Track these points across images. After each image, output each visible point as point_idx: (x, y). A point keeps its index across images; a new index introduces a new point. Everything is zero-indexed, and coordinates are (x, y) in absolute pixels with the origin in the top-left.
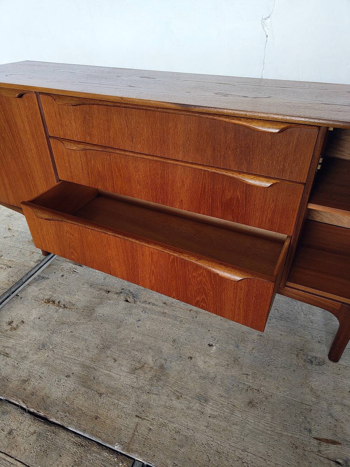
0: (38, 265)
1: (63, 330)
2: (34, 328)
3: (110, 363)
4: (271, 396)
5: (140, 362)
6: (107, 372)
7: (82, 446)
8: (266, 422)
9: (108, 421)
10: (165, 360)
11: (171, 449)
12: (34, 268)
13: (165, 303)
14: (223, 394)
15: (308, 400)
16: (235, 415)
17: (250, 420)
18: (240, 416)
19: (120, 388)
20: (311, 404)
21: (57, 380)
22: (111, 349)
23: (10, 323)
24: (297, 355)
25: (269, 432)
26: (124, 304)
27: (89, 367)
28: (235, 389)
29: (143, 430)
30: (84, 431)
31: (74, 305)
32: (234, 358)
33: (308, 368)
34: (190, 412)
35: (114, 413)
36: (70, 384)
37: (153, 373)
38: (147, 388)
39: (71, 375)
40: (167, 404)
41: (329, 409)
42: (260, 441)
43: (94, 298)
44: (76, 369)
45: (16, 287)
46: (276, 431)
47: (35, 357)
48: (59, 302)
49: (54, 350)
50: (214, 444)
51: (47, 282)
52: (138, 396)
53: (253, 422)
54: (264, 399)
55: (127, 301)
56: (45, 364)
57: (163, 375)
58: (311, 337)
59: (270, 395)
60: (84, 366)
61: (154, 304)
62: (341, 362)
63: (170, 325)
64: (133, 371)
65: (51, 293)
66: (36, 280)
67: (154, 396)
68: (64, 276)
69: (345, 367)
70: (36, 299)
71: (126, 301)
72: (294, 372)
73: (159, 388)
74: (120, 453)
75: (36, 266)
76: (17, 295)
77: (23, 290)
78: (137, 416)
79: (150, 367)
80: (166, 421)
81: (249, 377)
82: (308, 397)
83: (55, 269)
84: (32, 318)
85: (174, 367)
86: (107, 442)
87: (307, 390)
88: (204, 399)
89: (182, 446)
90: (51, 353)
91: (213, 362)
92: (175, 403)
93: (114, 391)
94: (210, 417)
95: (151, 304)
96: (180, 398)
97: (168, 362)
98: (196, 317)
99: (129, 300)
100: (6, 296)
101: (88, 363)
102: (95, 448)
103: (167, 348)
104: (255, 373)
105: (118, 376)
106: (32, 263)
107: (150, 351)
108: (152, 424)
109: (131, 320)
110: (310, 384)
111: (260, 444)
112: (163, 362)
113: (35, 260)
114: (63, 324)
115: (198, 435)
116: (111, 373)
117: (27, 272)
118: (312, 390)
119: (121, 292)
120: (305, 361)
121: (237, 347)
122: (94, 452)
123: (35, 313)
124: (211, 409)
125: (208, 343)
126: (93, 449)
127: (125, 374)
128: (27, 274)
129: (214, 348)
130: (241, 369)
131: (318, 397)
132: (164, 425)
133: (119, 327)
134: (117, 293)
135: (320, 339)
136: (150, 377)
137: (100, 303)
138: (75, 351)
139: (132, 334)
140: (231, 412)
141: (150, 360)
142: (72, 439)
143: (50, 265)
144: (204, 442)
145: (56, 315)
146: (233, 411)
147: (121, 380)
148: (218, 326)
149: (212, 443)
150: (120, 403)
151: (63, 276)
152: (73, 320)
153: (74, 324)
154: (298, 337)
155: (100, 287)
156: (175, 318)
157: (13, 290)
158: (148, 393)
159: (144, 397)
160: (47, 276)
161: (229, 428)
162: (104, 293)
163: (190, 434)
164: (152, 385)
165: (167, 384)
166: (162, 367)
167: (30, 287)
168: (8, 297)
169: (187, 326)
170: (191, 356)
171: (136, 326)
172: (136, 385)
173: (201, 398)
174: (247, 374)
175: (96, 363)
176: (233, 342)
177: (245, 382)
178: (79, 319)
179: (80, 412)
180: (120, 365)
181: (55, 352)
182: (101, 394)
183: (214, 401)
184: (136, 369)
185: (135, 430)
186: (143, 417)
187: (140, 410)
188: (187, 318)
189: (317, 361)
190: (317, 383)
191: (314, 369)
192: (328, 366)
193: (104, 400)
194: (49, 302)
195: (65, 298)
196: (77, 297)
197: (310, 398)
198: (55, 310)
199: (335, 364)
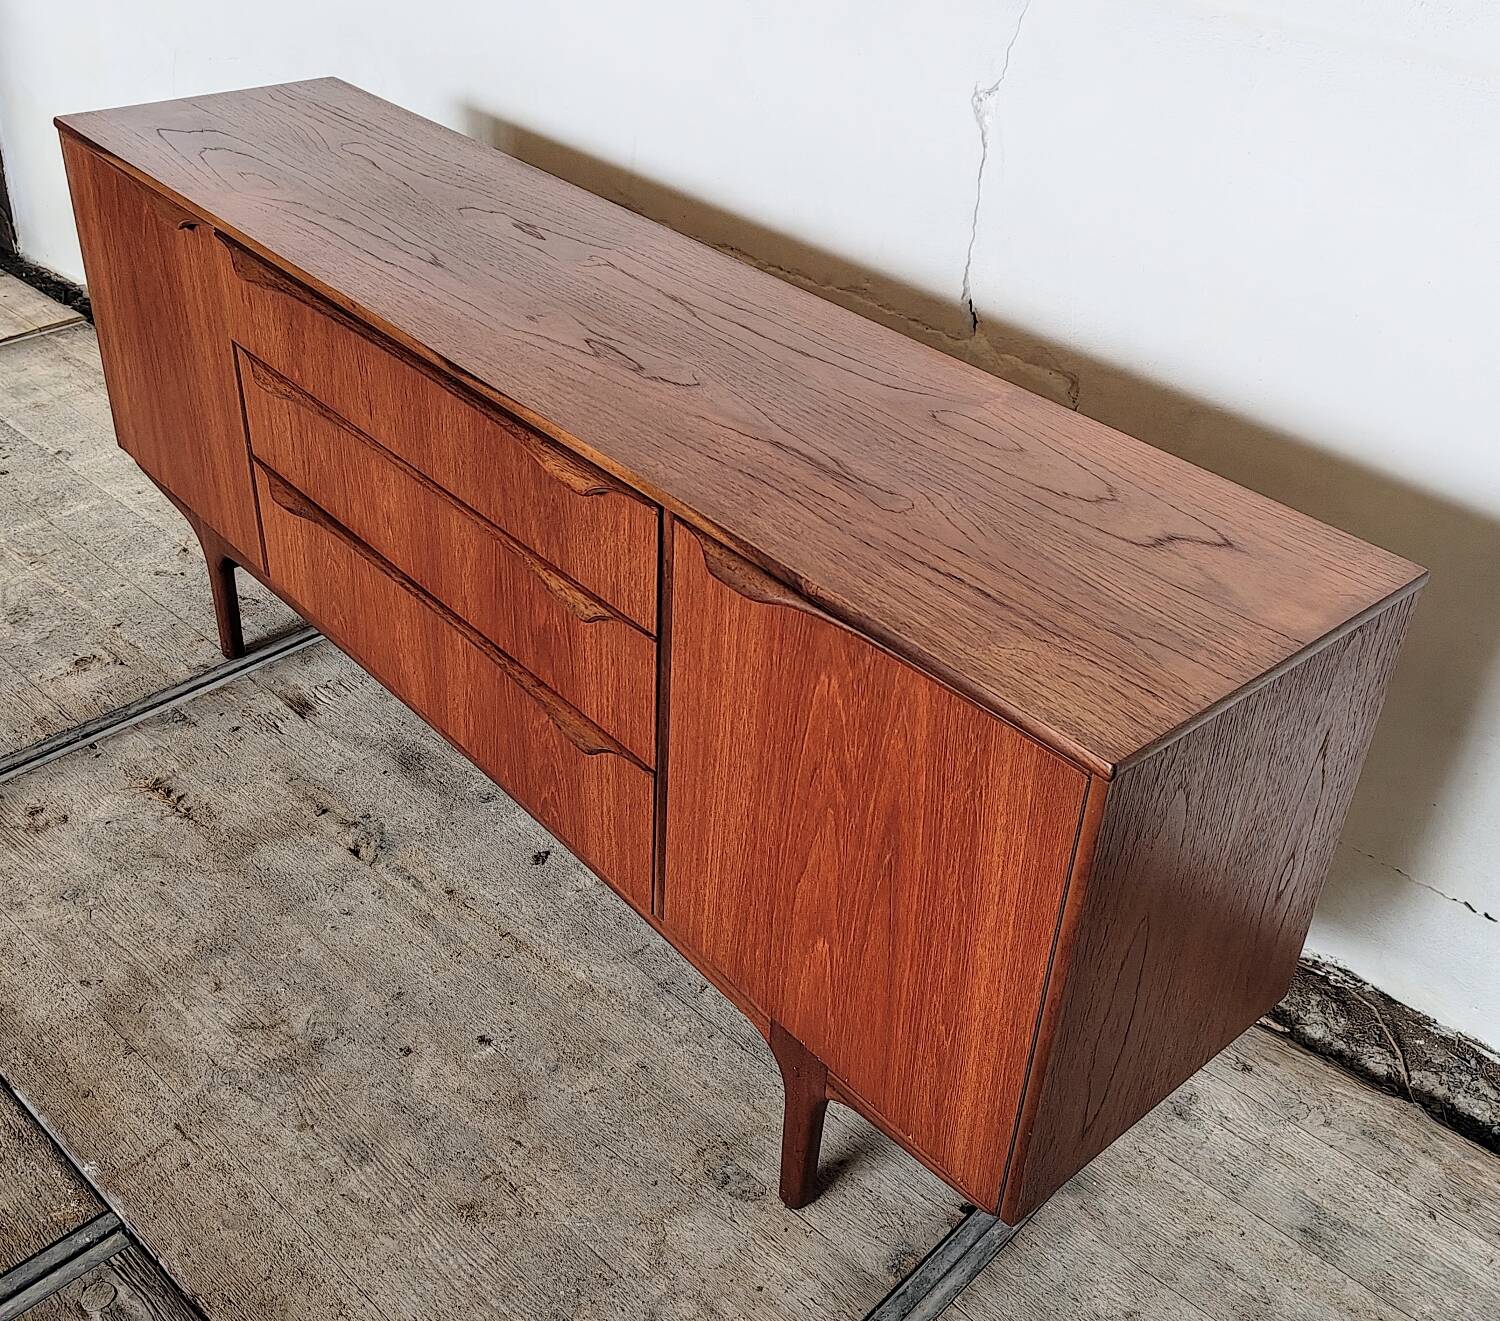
0: (194, 679)
1: (147, 872)
2: (81, 841)
3: (203, 990)
4: (537, 1214)
5: (273, 1013)
6: (179, 1007)
7: (21, 1137)
8: (471, 1262)
9: (106, 1112)
10: (341, 1032)
11: (202, 1220)
12: (175, 686)
13: (450, 892)
14: (417, 1160)
15: (627, 1261)
16: (407, 1218)
17: (433, 1241)
18: (417, 1224)
19: (185, 1053)
20: (625, 1271)
21: (56, 982)
22: (228, 959)
23: (35, 812)
24: (701, 1152)
25: (458, 1284)
26: (339, 855)
27: (146, 981)
28: (458, 1164)
29: (170, 1160)
30: (43, 1109)
31: (211, 815)
32: (522, 1094)
33: (700, 1193)
34: (305, 1166)
35: (130, 1102)
36: (81, 1001)
37: (284, 1050)
38: (247, 1078)
39: (94, 981)
40: (266, 1131)
42: (419, 1290)
43: (277, 815)
44: (115, 974)
45: (104, 723)
46: (479, 1289)
47: (41, 913)
48: (180, 798)
49: (94, 911)
50: (306, 1252)
51: (186, 732)
52: (210, 1087)
53: (438, 1247)
54: (510, 1213)
55: (356, 852)
56: (53, 937)
57: (307, 1064)
59: (538, 1211)
60: (136, 972)
61: (418, 885)
63: (420, 954)
64: (245, 1027)
65: (176, 767)
67: (248, 1100)
68: (240, 733)
69: (809, 1229)
71: (352, 851)
72: (651, 1187)
73: (276, 1089)
74: (89, 1184)
75: (187, 682)
76: (93, 746)
77: (116, 736)
78: (177, 1127)
79: (290, 1033)
80: (234, 1164)
81: (520, 1152)
83: (232, 704)
84: (91, 816)
85: (351, 1055)
86: (76, 1151)
87: (646, 1240)
88: (361, 1152)
89: (229, 1226)
90: (81, 917)
91: (454, 1083)
92: (288, 1137)
93: (166, 1055)
94: (343, 1195)
95: (412, 880)
96: (308, 1130)
97: (343, 1040)
98: (507, 958)
99: (363, 852)
100: (65, 737)
101: (150, 969)
102: (43, 1153)
103: (365, 1002)
104: (542, 1149)
105: (199, 1026)
106: (184, 666)
107: (318, 998)
108: (198, 1158)
109: (329, 904)
110: (667, 1228)
111: (414, 1298)
112: (331, 1034)
113: (194, 663)
114: (155, 856)
115: (283, 1220)
116: (188, 1015)
117: (153, 690)
118: (659, 1243)
119: (355, 824)
120: (710, 1172)
121: (555, 1070)
122: (36, 1159)
123: (104, 809)
124: (361, 1182)
125: (483, 1033)
126: (38, 1152)
127: (217, 1027)
129: (490, 1050)
130: (515, 1125)
131: (658, 1264)
132: (222, 1169)
133: (285, 911)
134: (344, 823)
136: (271, 1055)
137: (283, 835)
138: (140, 933)
139: (306, 940)
140: (404, 1208)
141: (300, 1018)
142: (8, 1116)
143: (224, 689)
144: (287, 1238)
145: (152, 828)
146: (411, 1207)
147: (199, 1038)
148: (544, 1001)
149: (302, 1247)
150: (160, 1085)
151: (236, 729)
152: (185, 853)
153: (181, 866)
154: (748, 1110)
155: (312, 791)
156: (450, 940)
157: (91, 728)
158: (240, 1088)
159: (224, 1094)
160: (196, 717)
161: (368, 1237)
162: (308, 810)
163: (267, 1211)
164: (261, 1077)
165: (299, 1088)
166: (318, 1045)
167: (138, 731)
168: (69, 743)
170: (411, 1047)
171: (330, 925)
172: (224, 1062)
173: (356, 1148)
174: (518, 1143)
175: (169, 976)
176: (552, 1055)
177: (498, 1159)
178: (200, 858)
179: (62, 1069)
180: (223, 1002)
181: (94, 917)
182: (130, 1050)
183: (381, 1168)
184: (253, 1026)
185: (153, 1154)
186: (188, 1134)
187: (195, 1118)
188: (480, 951)
189: (746, 1186)
190: (688, 1235)
191: (714, 1200)
192: (763, 1209)
193: (130, 1064)
194: (157, 790)
195: (203, 793)
196: (234, 798)
197: (636, 1259)
198: (158, 814)
199: (787, 1212)
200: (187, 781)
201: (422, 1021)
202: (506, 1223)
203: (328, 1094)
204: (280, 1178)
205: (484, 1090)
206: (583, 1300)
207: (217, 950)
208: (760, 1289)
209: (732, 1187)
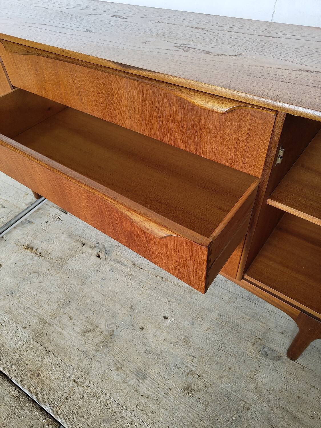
0: (28, 208)
1: (33, 279)
2: (8, 273)
3: (65, 320)
4: (211, 385)
5: (92, 324)
6: (60, 329)
7: (19, 400)
8: (197, 413)
9: (47, 381)
10: (117, 326)
11: (96, 421)
12: (23, 211)
13: (134, 264)
14: (162, 373)
15: (250, 397)
16: (168, 399)
17: (181, 407)
18: (173, 401)
19: (67, 348)
20: (251, 402)
21: (14, 330)
22: (70, 306)
24: (253, 344)
25: (197, 425)
26: (94, 259)
27: (45, 322)
28: (177, 370)
29: (76, 396)
30: (24, 386)
31: (49, 254)
32: (186, 336)
33: (261, 361)
34: (124, 386)
35: (54, 374)
36: (25, 335)
37: (101, 338)
38: (92, 353)
39: (27, 327)
40: (106, 374)
41: (268, 413)
43: (69, 249)
44: (34, 322)
45: (4, 229)
46: (204, 425)
48: (36, 250)
49: (20, 298)
51: (32, 226)
52: (81, 360)
53: (183, 410)
54: (202, 387)
55: (99, 257)
56: (8, 312)
57: (111, 342)
58: (275, 326)
59: (211, 383)
60: (41, 320)
61: (123, 264)
62: (300, 360)
63: (132, 289)
64: (85, 332)
65: (32, 239)
66: (22, 223)
67: (96, 362)
68: (48, 223)
69: (302, 367)
70: (17, 242)
71: (97, 256)
72: (244, 363)
73: (104, 355)
74: (50, 414)
75: (26, 209)
76: (3, 237)
77: (9, 232)
78: (74, 381)
79: (101, 331)
80: (99, 392)
81: (195, 360)
82: (251, 394)
83: (42, 213)
84: (9, 262)
85: (124, 335)
86: (41, 401)
87: (252, 386)
88: (141, 375)
89: (106, 421)
90: (16, 302)
91: (162, 337)
92: (114, 375)
93: (60, 350)
94: (142, 396)
95: (120, 263)
96: (120, 370)
97: (119, 329)
98: (161, 284)
99: (101, 256)
101: (45, 317)
102: (29, 405)
103: (122, 313)
104: (202, 357)
105: (69, 336)
106: (24, 205)
107: (105, 314)
108: (86, 392)
109: (97, 278)
110: (257, 379)
112: (115, 328)
113: (27, 202)
114: (34, 272)
115: (125, 413)
116: (63, 332)
117: (17, 214)
118: (257, 386)
119: (95, 247)
120: (260, 352)
121: (193, 324)
122: (27, 409)
123: (13, 259)
124: (146, 388)
125: (164, 315)
126: (27, 405)
127: (75, 334)
128: (16, 217)
129: (169, 321)
130: (189, 349)
131: (261, 396)
132: (96, 395)
133: (83, 284)
134: (91, 247)
135: (284, 329)
136: (97, 341)
137: (73, 256)
138: (38, 303)
139: (94, 293)
140: (165, 395)
141: (102, 324)
142: (12, 392)
143: (38, 209)
144: (129, 421)
145: (30, 262)
146: (167, 394)
147: (70, 340)
148: (179, 298)
149: (136, 424)
150: (63, 364)
151: (47, 222)
152: (44, 270)
153: (44, 274)
154: (261, 324)
155: (78, 238)
156: (140, 282)
158: (91, 358)
159: (86, 362)
160: (33, 221)
161: (158, 412)
162: (79, 245)
163: (118, 410)
164: (96, 351)
165: (111, 352)
166: (112, 333)
167: (16, 230)
169: (149, 292)
170: (143, 326)
171: (100, 286)
172: (82, 348)
173: (140, 373)
174: (193, 356)
175: (53, 318)
176: (190, 318)
177: (189, 365)
178: (49, 270)
179: (26, 366)
180: (74, 324)
181: (20, 301)
182: (48, 352)
183: (151, 380)
184: (87, 331)
185: (69, 395)
186: (79, 383)
187: (79, 375)
188: (151, 284)
189: (274, 354)
190: (265, 380)
191: (266, 363)
192: (284, 363)
193: (50, 358)
194: (28, 248)
195: (42, 246)
196: (54, 246)
197: (252, 396)
198: (31, 257)
199: (292, 362)
200: (37, 244)
201: (142, 315)
202: (203, 392)
203: (122, 353)
204: (118, 394)
205: (173, 337)
206: (242, 420)
207: (66, 304)
208: (299, 397)
209: (270, 356)
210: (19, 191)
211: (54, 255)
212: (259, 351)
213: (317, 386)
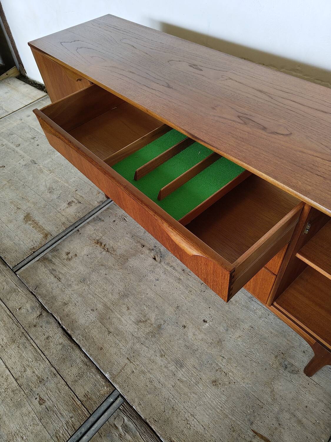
0: (99, 206)
1: (101, 271)
2: (82, 262)
3: (124, 310)
4: (234, 382)
5: (145, 316)
6: (119, 316)
7: (87, 365)
8: (220, 402)
9: (108, 354)
10: (165, 321)
11: (142, 391)
12: (95, 209)
13: (183, 270)
14: (196, 366)
15: (265, 399)
16: (198, 387)
17: (208, 395)
18: (202, 389)
19: (124, 332)
20: (265, 402)
21: (85, 311)
22: (129, 299)
23: (68, 254)
24: (276, 357)
25: (218, 411)
26: (151, 260)
27: (108, 308)
28: (208, 366)
29: (128, 370)
30: (91, 355)
31: (114, 251)
32: (220, 339)
33: (280, 372)
34: (166, 370)
35: (113, 350)
36: (93, 316)
37: (151, 329)
38: (143, 340)
39: (95, 310)
40: (152, 358)
41: (278, 414)
42: (208, 413)
43: (131, 248)
44: (100, 306)
45: (79, 223)
46: (224, 412)
47: (76, 287)
48: (105, 245)
49: (90, 285)
50: (173, 401)
51: (102, 224)
52: (134, 344)
53: (209, 397)
54: (227, 383)
55: (155, 259)
56: (80, 295)
57: (158, 334)
58: (298, 345)
59: (234, 381)
60: (105, 305)
61: (174, 269)
62: (315, 377)
63: (180, 292)
64: (138, 322)
65: (101, 235)
66: (94, 220)
67: (145, 347)
68: (116, 222)
69: (315, 383)
70: (90, 237)
71: (154, 258)
72: (265, 371)
73: (151, 343)
74: (108, 380)
75: (98, 207)
76: (78, 230)
77: (83, 227)
78: (128, 358)
79: (151, 323)
80: (146, 370)
81: (224, 360)
82: (267, 396)
83: (111, 213)
84: (83, 254)
85: (169, 329)
86: (102, 369)
87: (268, 390)
88: (180, 364)
89: (150, 393)
90: (87, 288)
91: (200, 337)
92: (158, 359)
93: (118, 333)
94: (178, 380)
95: (172, 267)
96: (164, 357)
97: (166, 324)
98: (204, 292)
99: (157, 258)
100: (70, 229)
101: (109, 304)
102: (94, 370)
103: (169, 311)
104: (230, 359)
105: (126, 323)
106: (96, 202)
107: (156, 310)
108: (136, 369)
109: (151, 277)
110: (273, 386)
111: (207, 416)
112: (162, 322)
113: (99, 201)
114: (102, 265)
115: (164, 390)
116: (122, 319)
117: (90, 210)
118: (272, 391)
119: (153, 250)
121: (227, 330)
122: (92, 372)
123: (85, 251)
124: (182, 375)
125: (204, 319)
126: (92, 370)
127: (131, 322)
128: (89, 213)
129: (207, 324)
130: (221, 351)
131: (274, 400)
132: (143, 373)
133: (140, 281)
135: (306, 349)
136: (148, 331)
137: (134, 255)
138: (103, 292)
139: (148, 290)
140: (197, 383)
141: (153, 317)
142: (82, 358)
143: (108, 208)
144: (167, 397)
145: (99, 256)
146: (198, 383)
147: (127, 327)
148: (218, 306)
149: (171, 400)
150: (120, 344)
151: (114, 221)
152: (110, 264)
153: (110, 268)
154: (286, 341)
155: (139, 240)
156: (187, 287)
157: (76, 225)
158: (142, 343)
159: (138, 346)
160: (103, 219)
161: (189, 394)
162: (140, 247)
163: (159, 387)
164: (146, 339)
165: (158, 342)
166: (159, 327)
167: (89, 225)
168: (72, 230)
169: (193, 297)
170: (185, 325)
171: (154, 285)
172: (135, 334)
173: (178, 363)
174: (223, 357)
175: (114, 306)
176: (225, 325)
177: (219, 363)
178: (114, 265)
179: (92, 340)
180: (130, 314)
181: (90, 287)
182: (110, 332)
183: (187, 369)
184: (140, 321)
185: (123, 368)
186: (131, 361)
187: (132, 355)
188: (196, 290)
189: (292, 368)
190: (280, 388)
191: (284, 374)
192: (300, 377)
193: (110, 337)
194: (98, 243)
195: (110, 243)
196: (119, 244)
197: (267, 398)
198: (100, 251)
199: (307, 377)
200: (105, 240)
201: (186, 316)
202: (227, 387)
203: (166, 343)
204: (160, 375)
205: (209, 339)
206: (256, 414)
207: (125, 296)
208: (306, 407)
209: (288, 369)
210: (92, 188)
211: (119, 252)
212: (280, 364)
213: (325, 401)
